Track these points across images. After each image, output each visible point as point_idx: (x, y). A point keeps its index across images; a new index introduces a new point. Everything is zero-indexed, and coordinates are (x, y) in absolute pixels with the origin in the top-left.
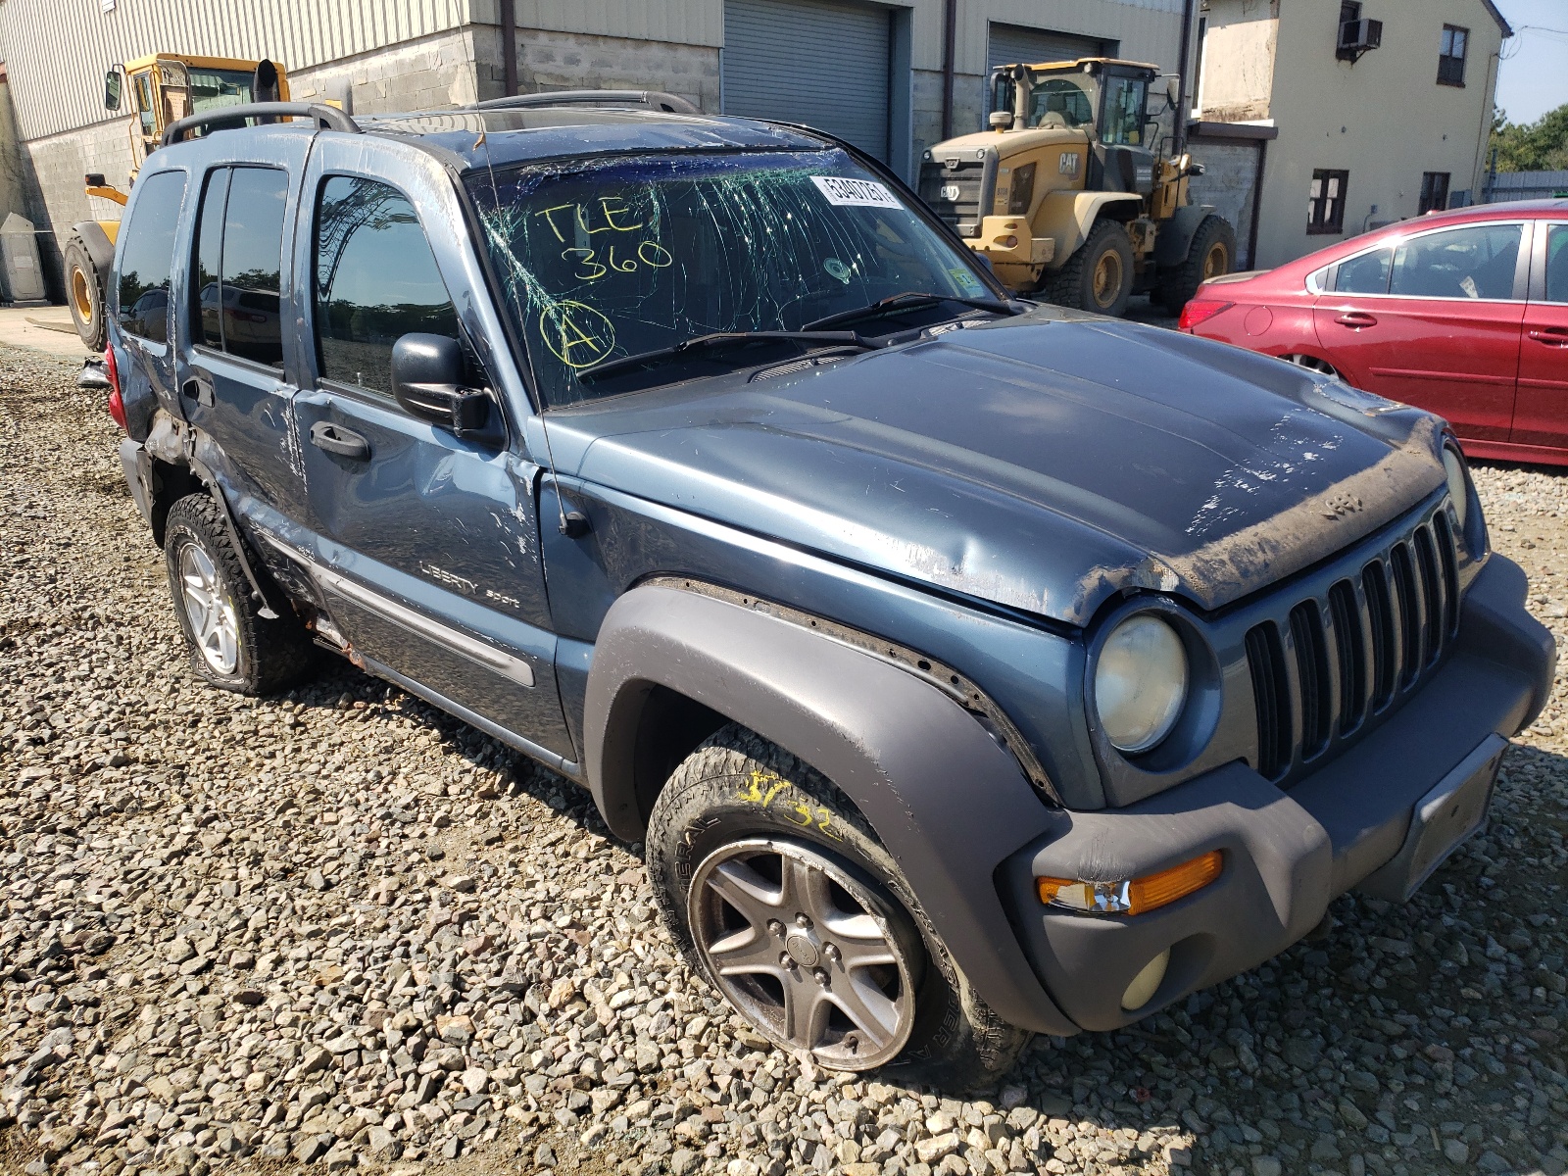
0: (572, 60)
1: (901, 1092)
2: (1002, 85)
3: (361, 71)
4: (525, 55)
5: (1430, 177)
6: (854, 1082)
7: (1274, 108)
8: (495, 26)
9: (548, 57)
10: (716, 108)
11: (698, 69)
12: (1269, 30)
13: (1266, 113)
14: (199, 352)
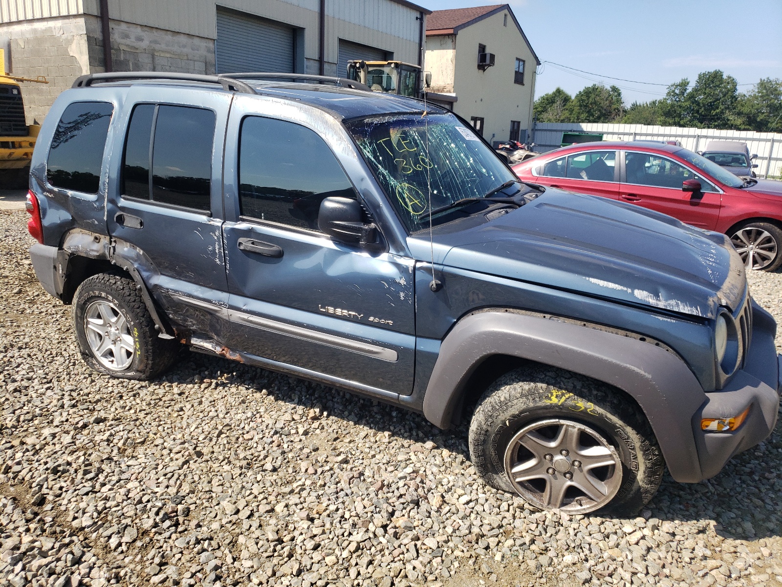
0: (139, 39)
1: (604, 520)
2: (352, 70)
3: (7, 33)
4: (113, 34)
5: (513, 122)
6: (584, 518)
7: (456, 88)
8: (97, 16)
9: (127, 36)
10: (213, 70)
11: (204, 49)
12: (452, 54)
13: (452, 90)
14: (125, 199)
